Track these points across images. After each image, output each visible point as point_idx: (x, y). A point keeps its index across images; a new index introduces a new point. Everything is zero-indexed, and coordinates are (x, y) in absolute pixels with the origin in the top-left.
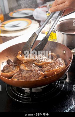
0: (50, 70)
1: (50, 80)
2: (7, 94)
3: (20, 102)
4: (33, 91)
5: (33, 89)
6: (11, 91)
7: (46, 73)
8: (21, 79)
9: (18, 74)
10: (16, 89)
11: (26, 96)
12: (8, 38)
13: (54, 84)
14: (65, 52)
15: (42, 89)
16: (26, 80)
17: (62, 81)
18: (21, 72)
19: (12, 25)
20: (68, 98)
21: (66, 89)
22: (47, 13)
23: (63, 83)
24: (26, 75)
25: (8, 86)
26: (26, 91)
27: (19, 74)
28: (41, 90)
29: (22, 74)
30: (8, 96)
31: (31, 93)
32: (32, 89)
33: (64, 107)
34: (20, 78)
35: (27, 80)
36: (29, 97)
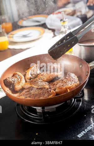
0: (62, 87)
1: (65, 98)
2: (17, 114)
3: (32, 123)
4: (46, 111)
5: (46, 108)
6: (22, 111)
7: (58, 90)
8: (29, 97)
9: (26, 92)
10: (27, 108)
11: (39, 116)
12: (17, 51)
13: (70, 102)
14: (81, 66)
15: (57, 108)
16: (34, 98)
17: (79, 99)
18: (30, 89)
19: (21, 36)
20: (85, 118)
21: (84, 108)
22: (62, 21)
23: (80, 101)
24: (35, 93)
25: (18, 105)
26: (38, 111)
27: (28, 92)
28: (55, 109)
29: (31, 91)
30: (18, 116)
31: (44, 113)
32: (44, 108)
33: (81, 127)
34: (28, 95)
35: (36, 98)
36: (42, 117)
